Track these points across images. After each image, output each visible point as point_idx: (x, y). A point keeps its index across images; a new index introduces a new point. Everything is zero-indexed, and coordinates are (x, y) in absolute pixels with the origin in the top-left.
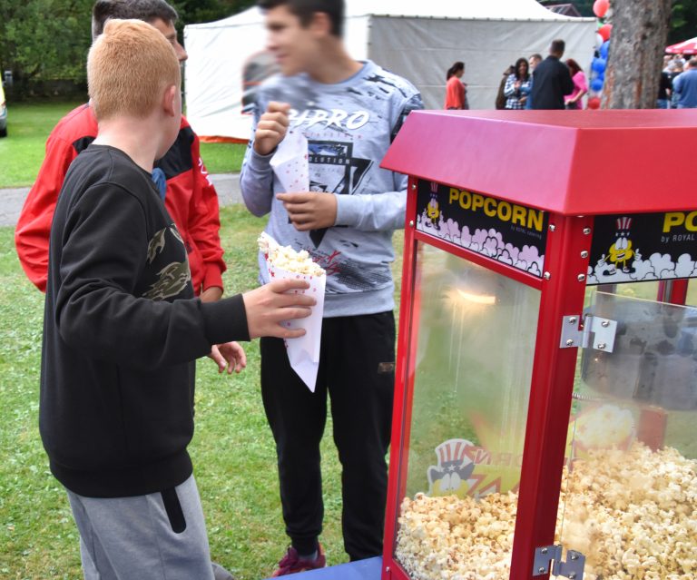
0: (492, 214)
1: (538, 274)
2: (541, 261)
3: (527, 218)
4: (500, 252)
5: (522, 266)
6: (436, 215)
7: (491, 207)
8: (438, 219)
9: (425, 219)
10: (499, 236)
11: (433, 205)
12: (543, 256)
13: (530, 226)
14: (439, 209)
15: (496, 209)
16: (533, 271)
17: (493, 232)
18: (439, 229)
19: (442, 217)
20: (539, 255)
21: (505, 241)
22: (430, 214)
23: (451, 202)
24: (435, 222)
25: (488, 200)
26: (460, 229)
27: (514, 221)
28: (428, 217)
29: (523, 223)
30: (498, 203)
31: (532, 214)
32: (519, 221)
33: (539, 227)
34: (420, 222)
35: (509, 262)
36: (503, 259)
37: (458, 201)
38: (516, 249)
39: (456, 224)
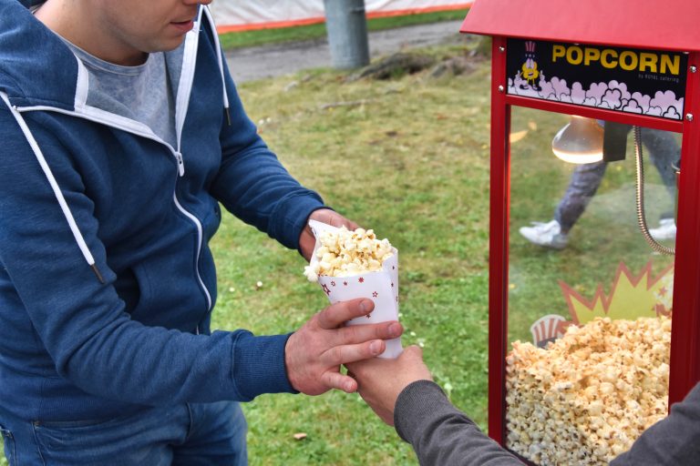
0: (613, 65)
1: (677, 117)
2: (679, 105)
3: (658, 65)
4: (625, 102)
5: (656, 112)
6: (535, 76)
7: (609, 59)
8: (538, 80)
9: (518, 81)
10: (623, 87)
11: (530, 67)
12: (682, 99)
13: (663, 70)
14: (539, 69)
15: (617, 59)
16: (671, 114)
17: (614, 84)
18: (539, 89)
19: (543, 77)
20: (677, 98)
21: (631, 90)
22: (526, 76)
23: (554, 60)
24: (535, 83)
25: (605, 53)
26: (570, 86)
27: (642, 69)
28: (523, 79)
29: (654, 69)
30: (619, 54)
31: (665, 59)
32: (648, 68)
33: (675, 70)
34: (513, 85)
35: (639, 111)
36: (632, 108)
37: (565, 57)
38: (647, 97)
39: (563, 82)
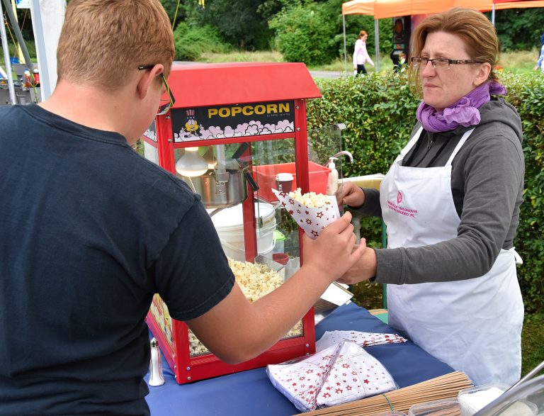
0: (251, 113)
1: (291, 131)
2: (292, 125)
3: (278, 109)
4: (260, 130)
5: (280, 131)
6: (197, 127)
7: (248, 111)
8: (199, 129)
9: (182, 133)
10: (258, 123)
11: (192, 124)
12: (293, 123)
13: (281, 111)
14: (198, 124)
15: (253, 110)
16: (288, 130)
17: (252, 122)
18: (200, 135)
19: (202, 128)
20: (290, 123)
21: (263, 123)
22: (188, 130)
23: (210, 117)
24: (198, 132)
25: (245, 108)
26: (223, 129)
27: (269, 112)
28: (186, 131)
29: (275, 111)
30: (254, 107)
31: (281, 106)
32: (272, 112)
33: (287, 110)
34: (179, 136)
35: (270, 132)
36: (265, 132)
37: (218, 114)
38: (273, 125)
39: (218, 128)
